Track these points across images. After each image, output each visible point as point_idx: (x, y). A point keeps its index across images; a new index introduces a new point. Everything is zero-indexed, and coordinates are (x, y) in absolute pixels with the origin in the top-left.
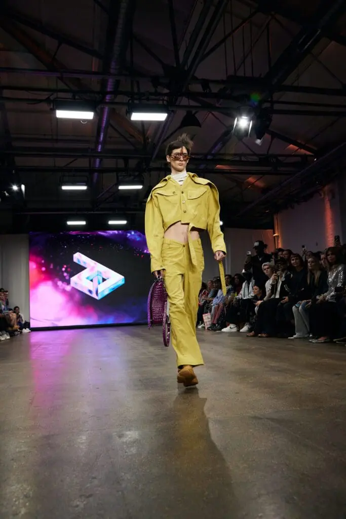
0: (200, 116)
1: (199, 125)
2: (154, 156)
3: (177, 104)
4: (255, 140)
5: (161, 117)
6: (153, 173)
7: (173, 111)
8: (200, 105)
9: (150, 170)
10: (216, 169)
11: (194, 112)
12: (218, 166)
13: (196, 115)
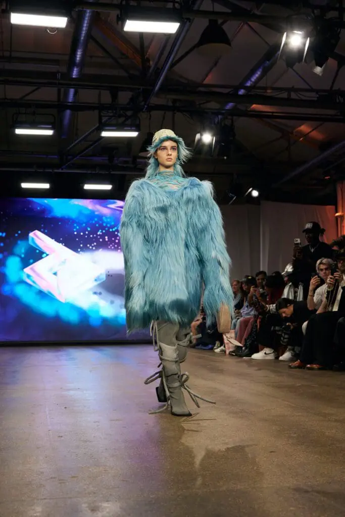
0: (229, 27)
1: (227, 42)
2: (157, 88)
3: (196, 8)
4: (313, 68)
5: (171, 28)
6: (154, 113)
7: (188, 19)
8: (229, 11)
9: (151, 108)
10: (250, 111)
11: (220, 21)
12: (254, 106)
13: (225, 27)
